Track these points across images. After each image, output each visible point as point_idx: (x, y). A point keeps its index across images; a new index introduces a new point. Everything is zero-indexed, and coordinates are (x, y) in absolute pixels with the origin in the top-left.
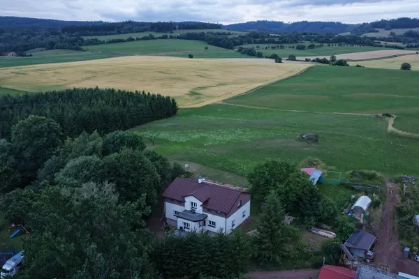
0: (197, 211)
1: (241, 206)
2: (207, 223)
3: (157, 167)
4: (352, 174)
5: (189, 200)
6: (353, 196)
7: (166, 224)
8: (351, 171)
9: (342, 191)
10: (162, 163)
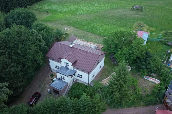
0: (69, 68)
1: (99, 63)
2: (76, 75)
3: (42, 35)
4: (165, 33)
5: (64, 61)
6: (169, 51)
7: (52, 72)
8: (164, 32)
9: (161, 47)
10: (46, 32)
